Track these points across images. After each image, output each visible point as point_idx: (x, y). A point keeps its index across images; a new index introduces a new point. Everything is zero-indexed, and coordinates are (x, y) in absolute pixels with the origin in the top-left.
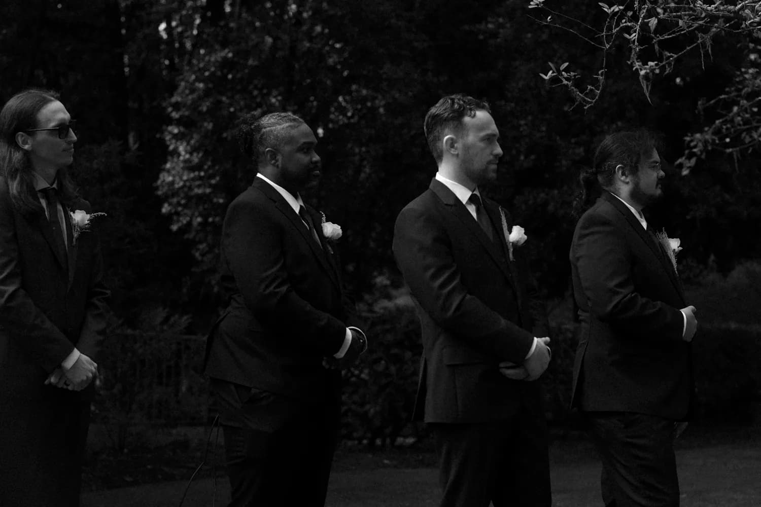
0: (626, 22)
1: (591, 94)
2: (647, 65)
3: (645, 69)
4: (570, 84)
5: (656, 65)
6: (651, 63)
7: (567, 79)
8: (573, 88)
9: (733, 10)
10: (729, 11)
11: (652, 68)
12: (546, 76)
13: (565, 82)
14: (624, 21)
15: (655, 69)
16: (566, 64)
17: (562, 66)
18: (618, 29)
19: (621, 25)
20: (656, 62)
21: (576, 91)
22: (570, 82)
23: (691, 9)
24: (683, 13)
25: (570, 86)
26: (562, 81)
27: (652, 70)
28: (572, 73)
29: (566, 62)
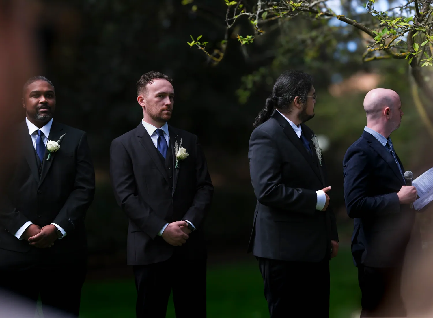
0: (244, 12)
1: (218, 56)
2: (246, 37)
3: (245, 40)
4: (203, 49)
5: (252, 38)
6: (248, 37)
7: (201, 46)
8: (205, 51)
9: (309, 6)
10: (306, 7)
11: (249, 39)
12: (191, 43)
13: (200, 48)
14: (242, 11)
15: (251, 40)
16: (201, 37)
17: (199, 37)
18: (238, 16)
19: (241, 14)
20: (252, 36)
21: (208, 54)
22: (203, 48)
23: (284, 5)
24: (279, 7)
25: (203, 50)
26: (198, 48)
27: (249, 41)
28: (205, 42)
29: (201, 35)
